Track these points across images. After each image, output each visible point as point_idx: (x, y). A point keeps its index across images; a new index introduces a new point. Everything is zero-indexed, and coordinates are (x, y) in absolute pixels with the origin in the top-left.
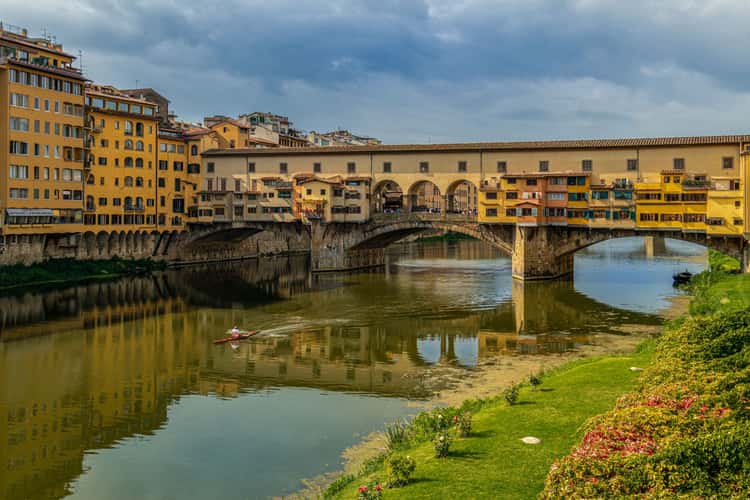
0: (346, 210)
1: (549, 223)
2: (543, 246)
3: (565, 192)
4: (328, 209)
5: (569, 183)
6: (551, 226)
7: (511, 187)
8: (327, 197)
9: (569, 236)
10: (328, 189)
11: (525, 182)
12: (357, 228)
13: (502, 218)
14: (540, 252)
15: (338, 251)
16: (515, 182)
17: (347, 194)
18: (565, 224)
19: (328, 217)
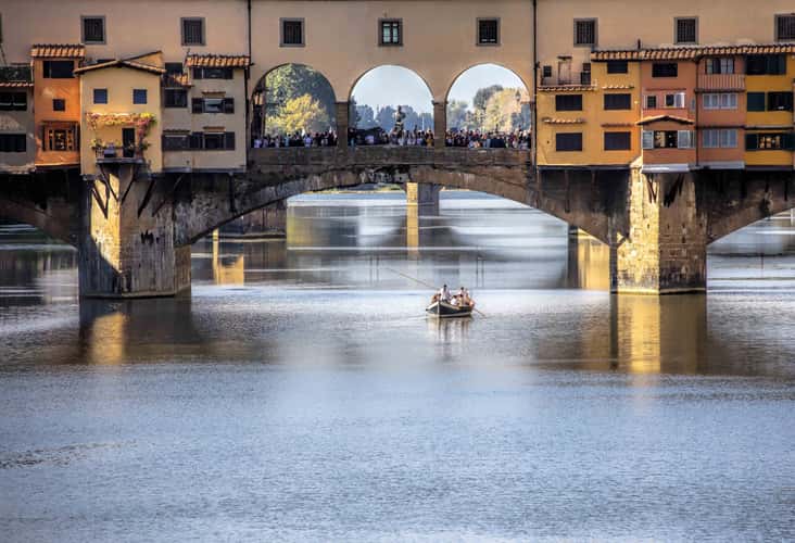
0: (196, 142)
1: (702, 164)
2: (690, 216)
3: (740, 91)
4: (154, 140)
5: (750, 71)
6: (706, 170)
7: (617, 83)
8: (152, 108)
9: (744, 195)
10: (153, 86)
11: (649, 68)
12: (209, 189)
13: (594, 154)
14: (685, 231)
15: (163, 249)
16: (625, 71)
17: (195, 101)
18: (741, 165)
19: (155, 160)
